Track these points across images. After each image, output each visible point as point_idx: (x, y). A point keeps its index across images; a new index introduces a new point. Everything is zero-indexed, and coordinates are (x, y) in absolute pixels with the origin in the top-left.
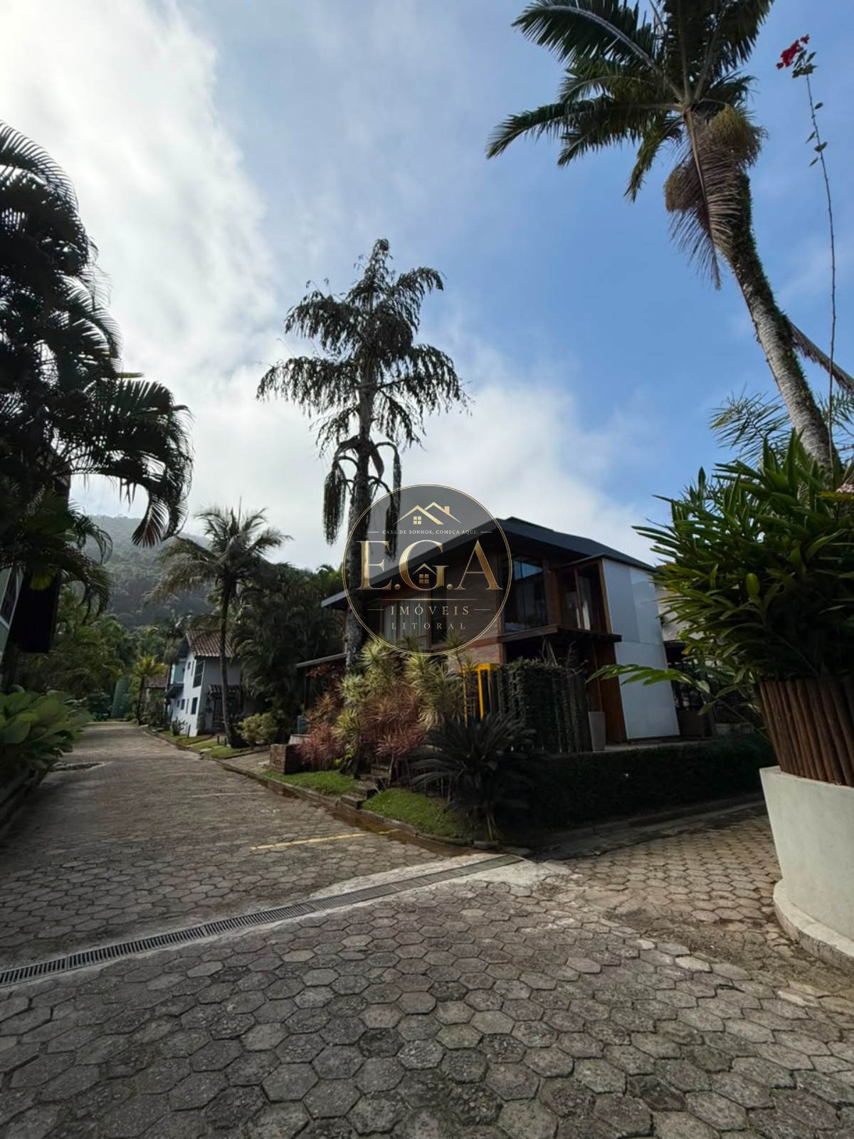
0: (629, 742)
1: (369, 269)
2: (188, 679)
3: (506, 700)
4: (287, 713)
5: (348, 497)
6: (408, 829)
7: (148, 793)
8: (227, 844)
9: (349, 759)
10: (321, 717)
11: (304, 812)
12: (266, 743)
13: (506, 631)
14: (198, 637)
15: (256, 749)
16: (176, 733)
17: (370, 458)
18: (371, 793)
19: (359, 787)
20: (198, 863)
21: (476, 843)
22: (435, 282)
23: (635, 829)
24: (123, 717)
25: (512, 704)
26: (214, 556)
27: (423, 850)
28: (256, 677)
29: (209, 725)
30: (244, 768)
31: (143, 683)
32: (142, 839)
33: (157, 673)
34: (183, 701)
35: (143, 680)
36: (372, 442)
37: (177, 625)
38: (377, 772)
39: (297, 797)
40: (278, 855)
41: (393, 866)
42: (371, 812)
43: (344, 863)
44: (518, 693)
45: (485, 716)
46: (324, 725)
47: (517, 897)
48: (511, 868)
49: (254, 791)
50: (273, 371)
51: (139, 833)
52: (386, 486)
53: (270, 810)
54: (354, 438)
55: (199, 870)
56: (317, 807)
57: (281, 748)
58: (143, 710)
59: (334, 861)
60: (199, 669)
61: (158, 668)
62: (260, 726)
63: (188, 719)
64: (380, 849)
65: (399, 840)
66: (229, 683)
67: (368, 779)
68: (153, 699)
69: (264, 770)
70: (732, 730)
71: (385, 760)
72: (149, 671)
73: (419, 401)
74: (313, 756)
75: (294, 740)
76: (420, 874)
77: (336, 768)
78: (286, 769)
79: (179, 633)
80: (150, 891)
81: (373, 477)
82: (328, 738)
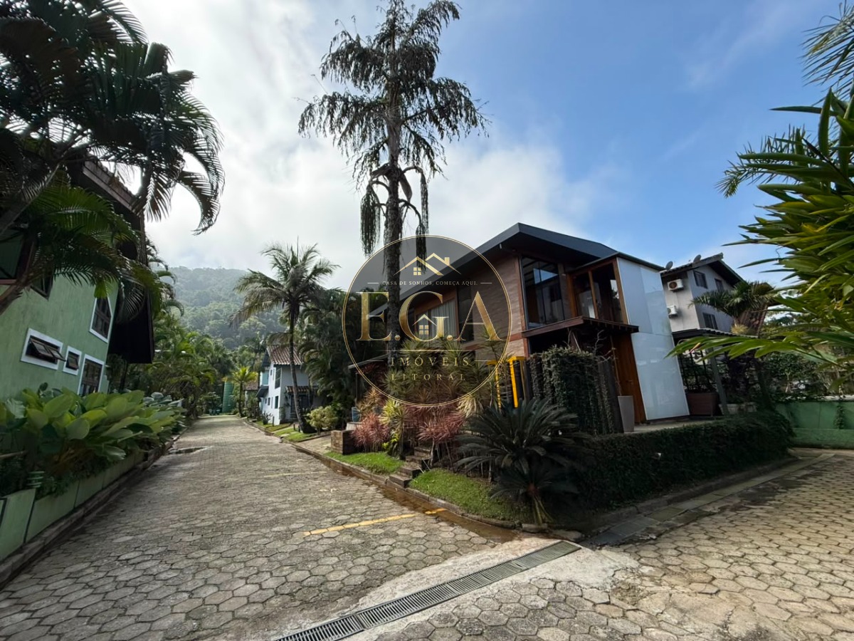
0: (649, 423)
1: (389, 13)
2: (271, 383)
3: (541, 386)
4: (344, 405)
5: (383, 219)
6: (454, 509)
7: (229, 474)
8: (282, 528)
9: (394, 443)
10: (369, 408)
11: (358, 491)
12: (330, 430)
13: (529, 327)
14: (275, 350)
15: (322, 433)
16: (265, 423)
17: (399, 183)
18: (416, 473)
19: (405, 467)
20: (250, 553)
21: (524, 526)
22: (450, 13)
23: (672, 505)
24: (230, 412)
25: (547, 390)
26: (280, 285)
27: (472, 534)
28: (319, 378)
29: (288, 416)
30: (312, 450)
31: (241, 387)
32: (207, 523)
33: (250, 379)
34: (269, 399)
35: (241, 384)
36: (400, 169)
37: (261, 343)
38: (421, 454)
39: (352, 475)
40: (330, 542)
41: (446, 556)
42: (417, 491)
43: (394, 552)
44: (554, 379)
45: (520, 403)
46: (372, 415)
47: (595, 605)
48: (571, 559)
49: (316, 470)
50: (311, 107)
51: (207, 516)
52: (414, 208)
53: (327, 490)
54: (385, 166)
55: (248, 564)
56: (369, 485)
57: (339, 433)
58: (244, 406)
59: (385, 549)
60: (278, 375)
61: (251, 376)
62: (324, 416)
63: (273, 412)
64: (430, 532)
65: (447, 521)
66: (298, 385)
67: (413, 460)
68: (249, 398)
69: (327, 451)
70: (740, 409)
71: (427, 443)
72: (244, 378)
73: (440, 129)
74: (365, 440)
75: (350, 427)
76: (476, 568)
77: (384, 450)
78: (343, 450)
79: (263, 349)
80: (191, 593)
81: (402, 201)
82: (376, 425)
